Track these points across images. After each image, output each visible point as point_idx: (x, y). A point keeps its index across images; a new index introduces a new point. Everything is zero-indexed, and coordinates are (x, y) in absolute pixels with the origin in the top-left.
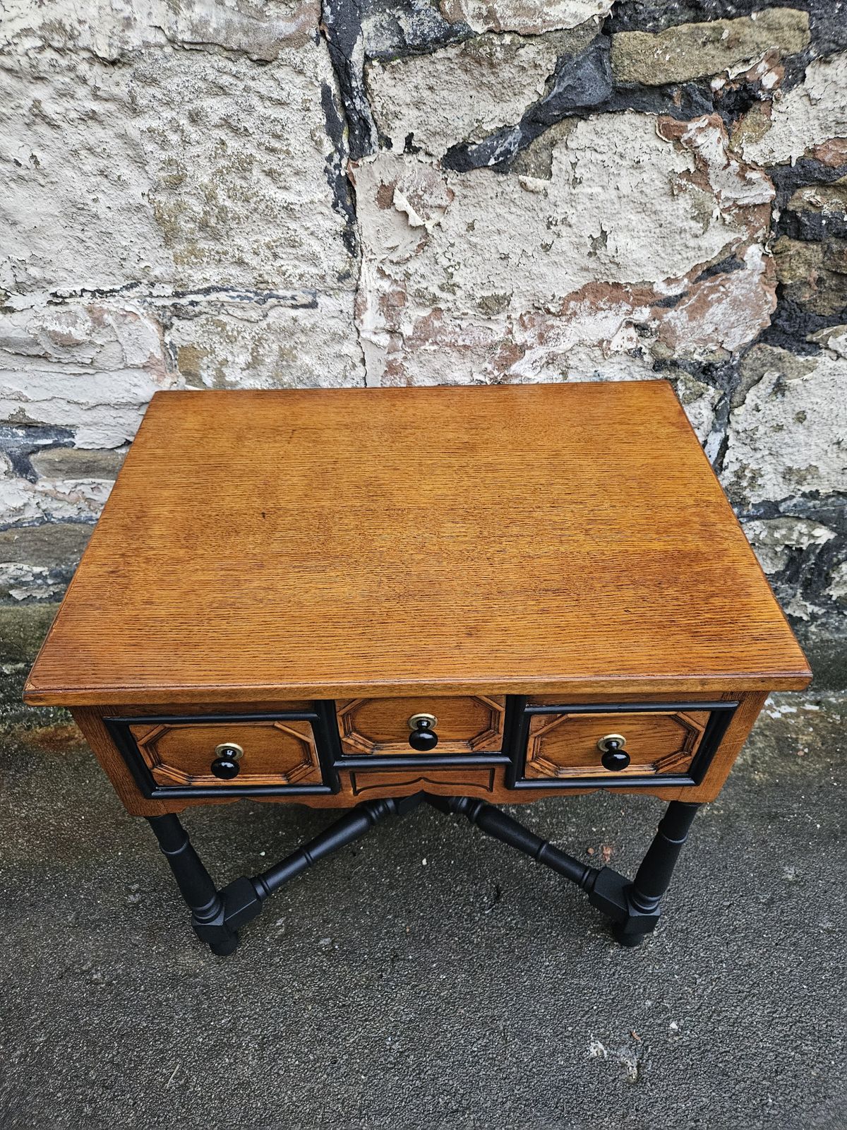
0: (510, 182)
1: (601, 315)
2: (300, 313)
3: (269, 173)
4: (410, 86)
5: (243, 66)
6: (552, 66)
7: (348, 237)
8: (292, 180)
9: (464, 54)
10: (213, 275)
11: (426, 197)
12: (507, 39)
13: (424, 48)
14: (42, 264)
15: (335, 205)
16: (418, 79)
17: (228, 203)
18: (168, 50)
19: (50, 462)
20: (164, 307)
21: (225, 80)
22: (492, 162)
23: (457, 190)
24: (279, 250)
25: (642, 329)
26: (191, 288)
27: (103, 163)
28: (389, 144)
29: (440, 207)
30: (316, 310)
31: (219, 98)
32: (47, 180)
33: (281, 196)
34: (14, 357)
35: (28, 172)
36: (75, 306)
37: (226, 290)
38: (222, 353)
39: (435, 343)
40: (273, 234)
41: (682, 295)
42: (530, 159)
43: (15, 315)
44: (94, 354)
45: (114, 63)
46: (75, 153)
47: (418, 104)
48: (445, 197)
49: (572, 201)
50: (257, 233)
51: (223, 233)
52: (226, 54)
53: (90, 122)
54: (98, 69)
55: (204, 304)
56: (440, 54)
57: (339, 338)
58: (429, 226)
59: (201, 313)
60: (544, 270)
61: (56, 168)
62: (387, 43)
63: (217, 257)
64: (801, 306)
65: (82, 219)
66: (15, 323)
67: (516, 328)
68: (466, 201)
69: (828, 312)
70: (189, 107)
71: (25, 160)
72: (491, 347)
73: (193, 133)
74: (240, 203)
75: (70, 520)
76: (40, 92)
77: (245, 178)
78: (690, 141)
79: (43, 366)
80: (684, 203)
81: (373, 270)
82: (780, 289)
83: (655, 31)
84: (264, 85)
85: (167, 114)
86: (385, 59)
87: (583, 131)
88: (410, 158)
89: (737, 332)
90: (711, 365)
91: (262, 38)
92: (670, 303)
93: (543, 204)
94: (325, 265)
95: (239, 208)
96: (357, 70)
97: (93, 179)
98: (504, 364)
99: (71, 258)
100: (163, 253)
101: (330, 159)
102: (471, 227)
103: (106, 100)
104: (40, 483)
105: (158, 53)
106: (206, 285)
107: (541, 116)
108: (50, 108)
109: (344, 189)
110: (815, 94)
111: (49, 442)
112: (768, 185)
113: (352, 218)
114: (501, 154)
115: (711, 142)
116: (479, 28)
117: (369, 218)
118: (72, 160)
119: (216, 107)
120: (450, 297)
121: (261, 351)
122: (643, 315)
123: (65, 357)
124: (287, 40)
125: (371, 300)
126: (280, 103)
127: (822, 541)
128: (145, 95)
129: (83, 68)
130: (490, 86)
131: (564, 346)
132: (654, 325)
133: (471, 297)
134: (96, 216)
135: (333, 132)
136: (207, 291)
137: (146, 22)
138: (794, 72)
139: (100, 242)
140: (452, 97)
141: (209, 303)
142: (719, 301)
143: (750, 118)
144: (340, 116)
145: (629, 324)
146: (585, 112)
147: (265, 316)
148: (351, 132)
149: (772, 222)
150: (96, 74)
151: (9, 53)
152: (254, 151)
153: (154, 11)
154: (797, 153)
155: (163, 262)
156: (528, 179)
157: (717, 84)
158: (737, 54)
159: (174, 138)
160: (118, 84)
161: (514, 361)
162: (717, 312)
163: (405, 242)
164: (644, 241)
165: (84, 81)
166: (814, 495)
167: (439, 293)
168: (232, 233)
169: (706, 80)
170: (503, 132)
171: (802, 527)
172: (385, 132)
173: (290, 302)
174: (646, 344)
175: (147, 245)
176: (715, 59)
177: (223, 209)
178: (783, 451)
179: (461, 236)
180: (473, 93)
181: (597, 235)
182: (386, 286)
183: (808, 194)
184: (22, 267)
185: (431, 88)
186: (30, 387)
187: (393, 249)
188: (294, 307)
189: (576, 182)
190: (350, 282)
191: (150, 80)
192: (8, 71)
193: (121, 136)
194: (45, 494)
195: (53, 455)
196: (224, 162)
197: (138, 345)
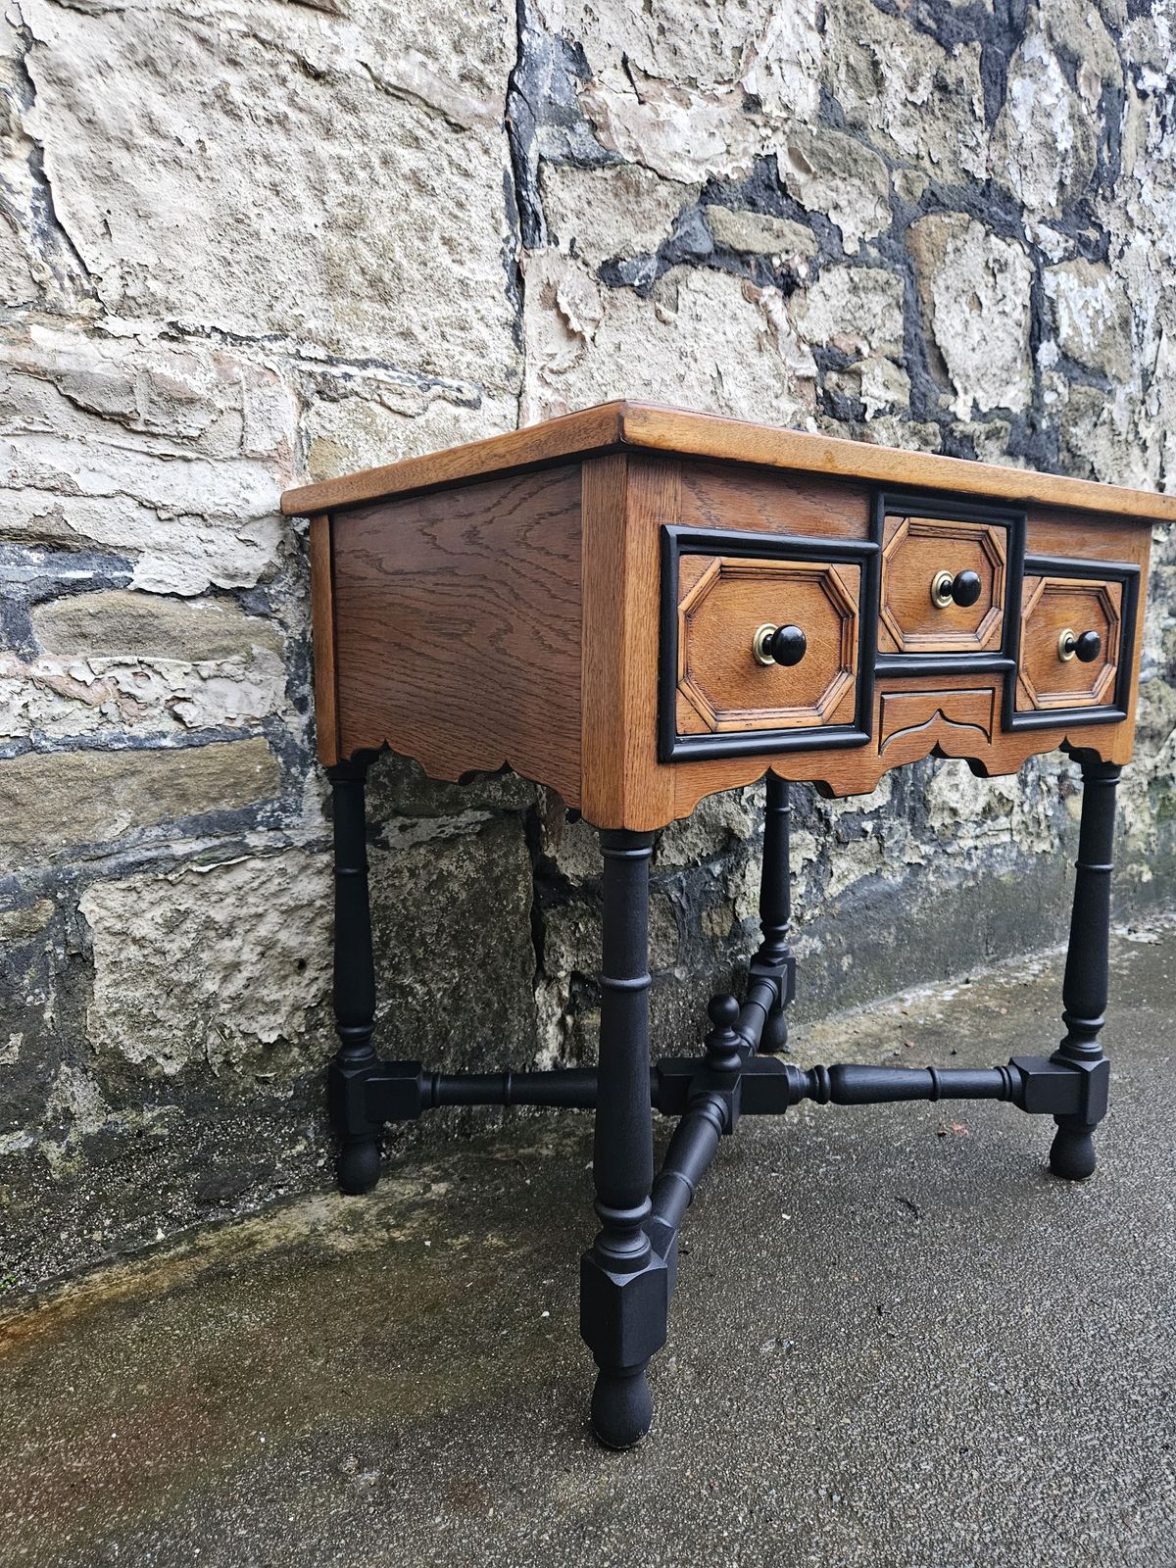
0: (648, 309)
2: (462, 411)
3: (447, 241)
4: (575, 194)
5: (438, 125)
6: (676, 211)
7: (515, 330)
8: (466, 256)
9: (618, 177)
10: (375, 347)
11: (581, 306)
12: (649, 174)
13: (584, 164)
14: (169, 277)
15: (506, 291)
16: (581, 190)
17: (404, 262)
18: (372, 86)
19: (72, 619)
20: (311, 374)
21: (421, 133)
22: (636, 283)
23: (607, 305)
24: (448, 331)
26: (347, 356)
27: (278, 176)
28: (556, 242)
29: (593, 320)
30: (478, 412)
31: (411, 150)
32: (208, 174)
33: (457, 270)
34: (77, 415)
35: (188, 156)
36: (195, 346)
37: (386, 367)
38: (366, 454)
40: (443, 310)
42: (663, 289)
43: (110, 343)
44: (208, 423)
45: (317, 76)
46: (250, 153)
47: (579, 214)
48: (599, 310)
49: (696, 336)
50: (426, 306)
51: (395, 293)
52: (425, 109)
53: (276, 127)
54: (301, 76)
55: (359, 380)
56: (599, 173)
58: (586, 337)
59: (352, 393)
61: (223, 164)
62: (557, 151)
63: (381, 324)
65: (236, 236)
66: (106, 353)
68: (611, 323)
70: (382, 147)
71: (190, 138)
73: (380, 173)
74: (415, 266)
75: (81, 745)
76: (231, 76)
77: (424, 239)
78: (765, 305)
79: (116, 436)
80: (767, 361)
81: (536, 375)
83: (732, 210)
84: (456, 151)
85: (358, 147)
86: (556, 163)
87: (698, 278)
88: (573, 262)
91: (459, 107)
93: (675, 335)
94: (493, 356)
95: (415, 272)
96: (533, 166)
97: (261, 190)
99: (207, 282)
100: (320, 303)
101: (505, 241)
102: (618, 347)
103: (301, 110)
104: (42, 663)
105: (362, 85)
106: (363, 357)
107: (669, 253)
108: (236, 95)
109: (518, 279)
110: (827, 291)
111: (88, 575)
112: (812, 360)
113: (520, 312)
114: (644, 277)
115: (778, 309)
116: (630, 158)
117: (536, 319)
118: (244, 161)
119: (407, 158)
123: (162, 423)
124: (479, 118)
125: (534, 409)
126: (466, 174)
128: (342, 120)
129: (285, 69)
130: (633, 214)
134: (257, 235)
135: (510, 216)
136: (364, 364)
137: (353, 56)
138: (814, 274)
139: (250, 271)
140: (604, 216)
141: (365, 380)
143: (795, 299)
144: (516, 203)
146: (696, 260)
147: (425, 409)
148: (524, 221)
149: (818, 397)
150: (297, 80)
151: (210, 24)
152: (437, 214)
153: (362, 51)
154: (825, 338)
155: (321, 314)
156: (660, 308)
157: (775, 262)
158: (782, 243)
159: (362, 175)
160: (317, 98)
163: (565, 351)
164: (746, 392)
165: (284, 81)
168: (404, 297)
169: (769, 256)
170: (645, 257)
172: (554, 229)
173: (455, 394)
175: (305, 288)
176: (771, 243)
177: (398, 266)
179: (610, 356)
180: (619, 218)
181: (715, 374)
182: (548, 394)
183: (835, 377)
184: (141, 275)
185: (589, 203)
186: (84, 471)
187: (552, 356)
188: (458, 403)
189: (698, 318)
190: (515, 382)
191: (352, 108)
192: (202, 41)
193: (306, 153)
194: (44, 685)
195: (87, 602)
196: (403, 217)
197: (267, 421)
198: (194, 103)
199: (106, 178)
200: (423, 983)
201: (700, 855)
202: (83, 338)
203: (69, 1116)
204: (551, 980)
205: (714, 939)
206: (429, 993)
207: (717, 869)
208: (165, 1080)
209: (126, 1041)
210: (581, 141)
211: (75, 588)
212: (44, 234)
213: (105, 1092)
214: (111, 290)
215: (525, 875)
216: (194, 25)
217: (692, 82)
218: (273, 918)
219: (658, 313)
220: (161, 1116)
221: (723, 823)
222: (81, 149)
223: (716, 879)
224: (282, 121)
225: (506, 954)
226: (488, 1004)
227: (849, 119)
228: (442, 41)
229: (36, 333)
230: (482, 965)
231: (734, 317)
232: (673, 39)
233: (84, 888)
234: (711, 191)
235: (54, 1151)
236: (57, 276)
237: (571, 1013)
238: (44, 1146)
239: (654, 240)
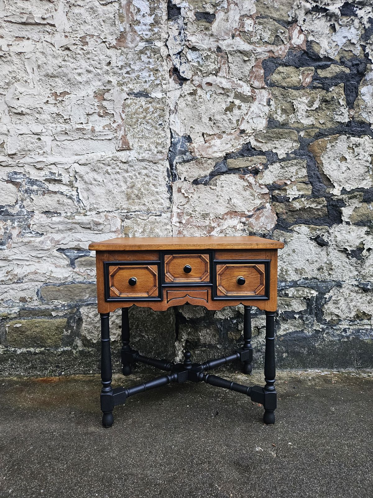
0: (208, 187)
1: (233, 219)
2: (157, 217)
3: (153, 185)
4: (185, 168)
5: (151, 164)
6: (215, 164)
7: (170, 199)
8: (159, 187)
9: (196, 162)
10: (137, 208)
11: (189, 190)
12: (205, 159)
13: (188, 161)
14: (97, 204)
15: (168, 191)
16: (187, 167)
17: (144, 191)
18: (136, 161)
19: (81, 261)
20: (124, 215)
21: (147, 166)
22: (203, 183)
23: (195, 189)
24: (154, 202)
25: (244, 223)
27: (117, 182)
28: (180, 179)
29: (192, 193)
30: (161, 217)
31: (145, 170)
32: (105, 185)
33: (156, 190)
34: (83, 229)
35: (101, 183)
36: (102, 214)
37: (140, 211)
38: (136, 229)
39: (191, 225)
40: (153, 198)
41: (252, 215)
42: (211, 182)
43: (87, 216)
44: (103, 227)
45: (125, 163)
46: (112, 180)
47: (187, 171)
48: (193, 190)
49: (222, 191)
50: (149, 198)
51: (141, 198)
52: (148, 162)
54: (122, 164)
56: (192, 162)
57: (166, 224)
58: (189, 197)
59: (133, 217)
60: (217, 207)
61: (107, 183)
62: (181, 160)
63: (139, 203)
64: (284, 219)
65: (110, 194)
66: (87, 218)
67: (211, 222)
68: (198, 192)
69: (292, 222)
70: (139, 171)
71: (101, 181)
72: (206, 227)
73: (138, 176)
75: (80, 283)
76: (109, 168)
77: (148, 186)
78: (246, 179)
79: (89, 231)
80: (248, 192)
81: (176, 207)
82: (277, 214)
83: (235, 159)
84: (155, 168)
85: (134, 173)
86: (180, 163)
87: (223, 177)
88: (186, 182)
89: (269, 225)
90: (264, 234)
91: (156, 159)
92: (250, 217)
93: (215, 192)
94: (164, 205)
95: (146, 192)
96: (174, 165)
97: (114, 185)
98: (209, 232)
99: (104, 203)
100: (126, 202)
101: (167, 182)
102: (199, 197)
103: (122, 170)
104: (75, 269)
105: (134, 161)
106: (135, 210)
107: (213, 174)
108: (109, 171)
109: (170, 188)
110: (271, 170)
111: (83, 254)
112: (267, 189)
113: (172, 195)
114: (205, 181)
115: (251, 179)
116: (199, 157)
117: (175, 195)
119: (144, 172)
120: (195, 213)
121: (146, 228)
122: (244, 220)
123: (96, 228)
124: (161, 160)
125: (175, 215)
126: (158, 171)
127: (315, 295)
128: (130, 169)
129: (119, 164)
130: (202, 168)
131: (225, 227)
132: (247, 222)
133: (200, 213)
134: (113, 193)
135: (169, 177)
136: (135, 212)
137: (133, 156)
138: (266, 167)
139: (112, 199)
140: (194, 170)
141: (135, 214)
142: (262, 216)
143: (259, 175)
144: (170, 174)
145: (241, 222)
146: (223, 173)
147: (148, 218)
148: (172, 177)
149: (270, 198)
150: (121, 165)
151: (105, 161)
152: (151, 180)
153: (135, 155)
154: (271, 182)
155: (126, 204)
156: (211, 186)
157: (250, 168)
158: (252, 163)
159: (134, 177)
160: (125, 166)
161: (212, 231)
162: (262, 219)
163: (184, 201)
164: (241, 201)
165: (118, 166)
166: (306, 279)
167: (192, 212)
168: (143, 197)
169: (247, 167)
170: (205, 176)
171: (306, 290)
172: (180, 177)
173: (155, 214)
174: (246, 227)
175: (123, 200)
176: (248, 164)
177: (142, 192)
178: (292, 263)
179: (197, 199)
180: (198, 169)
181: (229, 199)
182: (179, 211)
183: (277, 192)
184: (93, 205)
185: (190, 168)
186: (83, 237)
187: (181, 202)
188: (156, 216)
189: (222, 187)
190: (170, 209)
191: (132, 166)
192: (103, 164)
193: (123, 177)
194: (76, 273)
195: (83, 259)
196: (144, 182)
197: (115, 225)
198: (102, 174)
199: (88, 190)
200: (147, 335)
201: (229, 317)
202: (83, 216)
203: (77, 346)
204: (180, 341)
205: (233, 340)
206: (148, 338)
207: (235, 321)
208: (93, 344)
209: (87, 335)
210: (188, 156)
211: (81, 256)
212: (78, 201)
213: (83, 343)
214: (87, 208)
215: (172, 315)
216: (102, 162)
217: (224, 132)
218: (115, 317)
219: (210, 188)
220: (92, 350)
221: (237, 309)
222: (84, 186)
223: (235, 324)
224: (118, 173)
225: (167, 333)
226: (163, 343)
227: (281, 123)
228: (153, 147)
229: (76, 217)
230: (161, 334)
231: (236, 184)
232: (217, 125)
233: (81, 307)
234: (228, 156)
235: (74, 352)
236: (80, 207)
237: (185, 350)
238: (73, 350)
239: (208, 172)
